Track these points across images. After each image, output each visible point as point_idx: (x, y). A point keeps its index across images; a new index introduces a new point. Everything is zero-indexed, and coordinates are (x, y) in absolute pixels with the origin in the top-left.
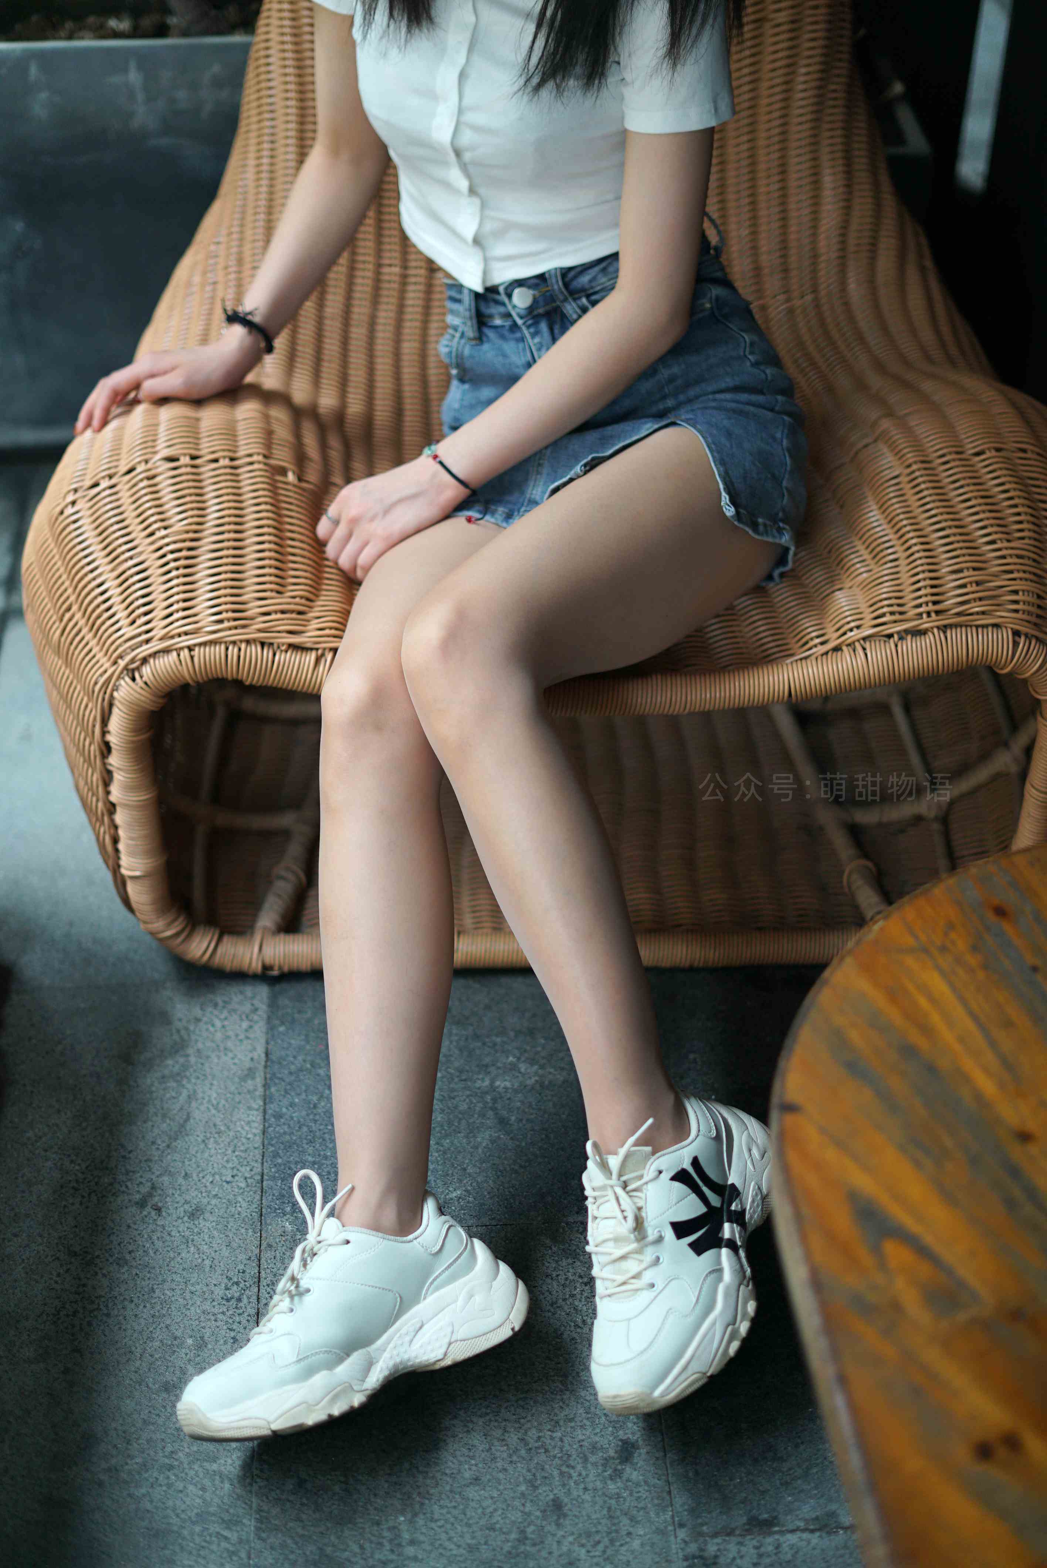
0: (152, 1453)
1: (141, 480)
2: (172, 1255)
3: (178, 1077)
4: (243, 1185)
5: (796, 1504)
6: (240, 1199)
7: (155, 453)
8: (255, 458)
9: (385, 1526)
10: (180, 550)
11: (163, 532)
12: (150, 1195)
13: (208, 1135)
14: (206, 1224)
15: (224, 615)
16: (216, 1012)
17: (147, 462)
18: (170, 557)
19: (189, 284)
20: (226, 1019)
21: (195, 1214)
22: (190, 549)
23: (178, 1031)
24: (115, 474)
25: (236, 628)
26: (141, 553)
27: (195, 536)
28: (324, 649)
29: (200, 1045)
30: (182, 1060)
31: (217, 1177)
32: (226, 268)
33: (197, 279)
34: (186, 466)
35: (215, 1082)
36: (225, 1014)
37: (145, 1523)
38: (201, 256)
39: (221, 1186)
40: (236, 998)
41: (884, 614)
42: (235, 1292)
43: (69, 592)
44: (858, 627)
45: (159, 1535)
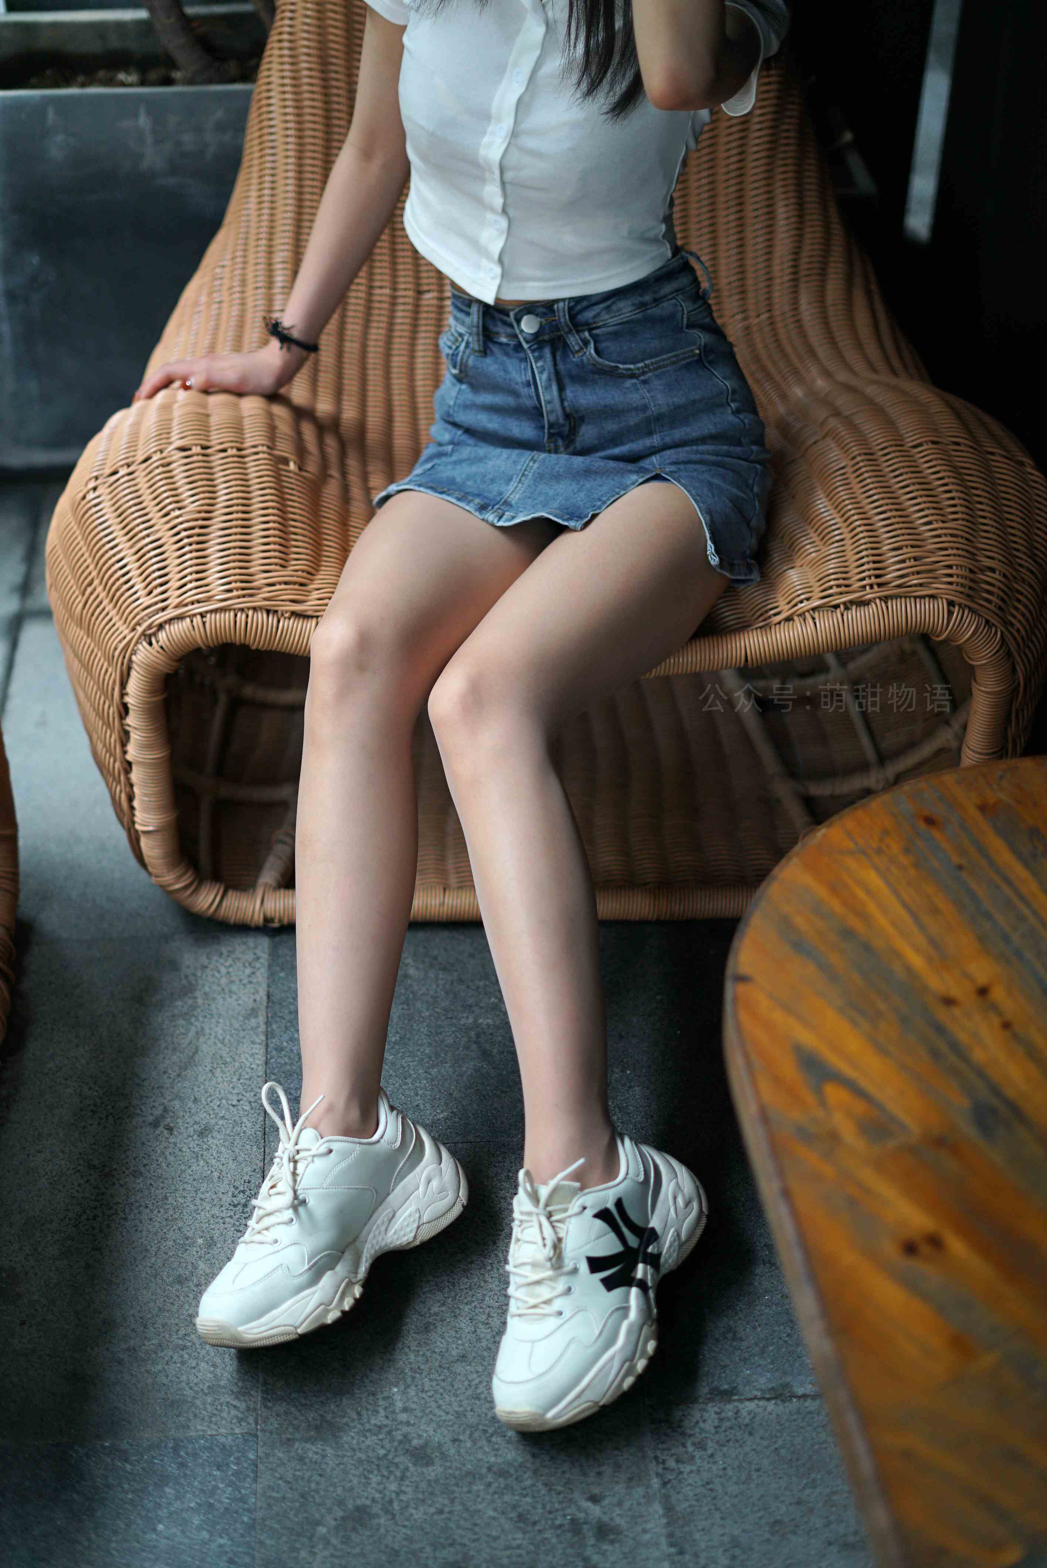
1: (157, 467)
2: (183, 1167)
3: (187, 1016)
4: (247, 1108)
5: (754, 1376)
6: (245, 1120)
7: (170, 443)
8: (260, 449)
9: (380, 1396)
10: (194, 528)
11: (177, 513)
12: (163, 1117)
13: (215, 1066)
14: (214, 1141)
15: (233, 585)
16: (222, 961)
17: (161, 451)
18: (184, 534)
19: (196, 303)
20: (230, 966)
21: (204, 1132)
22: (202, 527)
23: (186, 977)
24: (133, 462)
25: (244, 596)
26: (158, 531)
27: (206, 515)
29: (207, 989)
30: (190, 1002)
31: (224, 1101)
32: (231, 288)
33: (203, 299)
34: (198, 455)
35: (221, 1020)
36: (229, 962)
37: (162, 1395)
38: (207, 279)
39: (228, 1110)
40: (239, 949)
41: (831, 587)
42: (241, 1198)
43: (92, 567)
44: (808, 599)
45: (175, 1405)
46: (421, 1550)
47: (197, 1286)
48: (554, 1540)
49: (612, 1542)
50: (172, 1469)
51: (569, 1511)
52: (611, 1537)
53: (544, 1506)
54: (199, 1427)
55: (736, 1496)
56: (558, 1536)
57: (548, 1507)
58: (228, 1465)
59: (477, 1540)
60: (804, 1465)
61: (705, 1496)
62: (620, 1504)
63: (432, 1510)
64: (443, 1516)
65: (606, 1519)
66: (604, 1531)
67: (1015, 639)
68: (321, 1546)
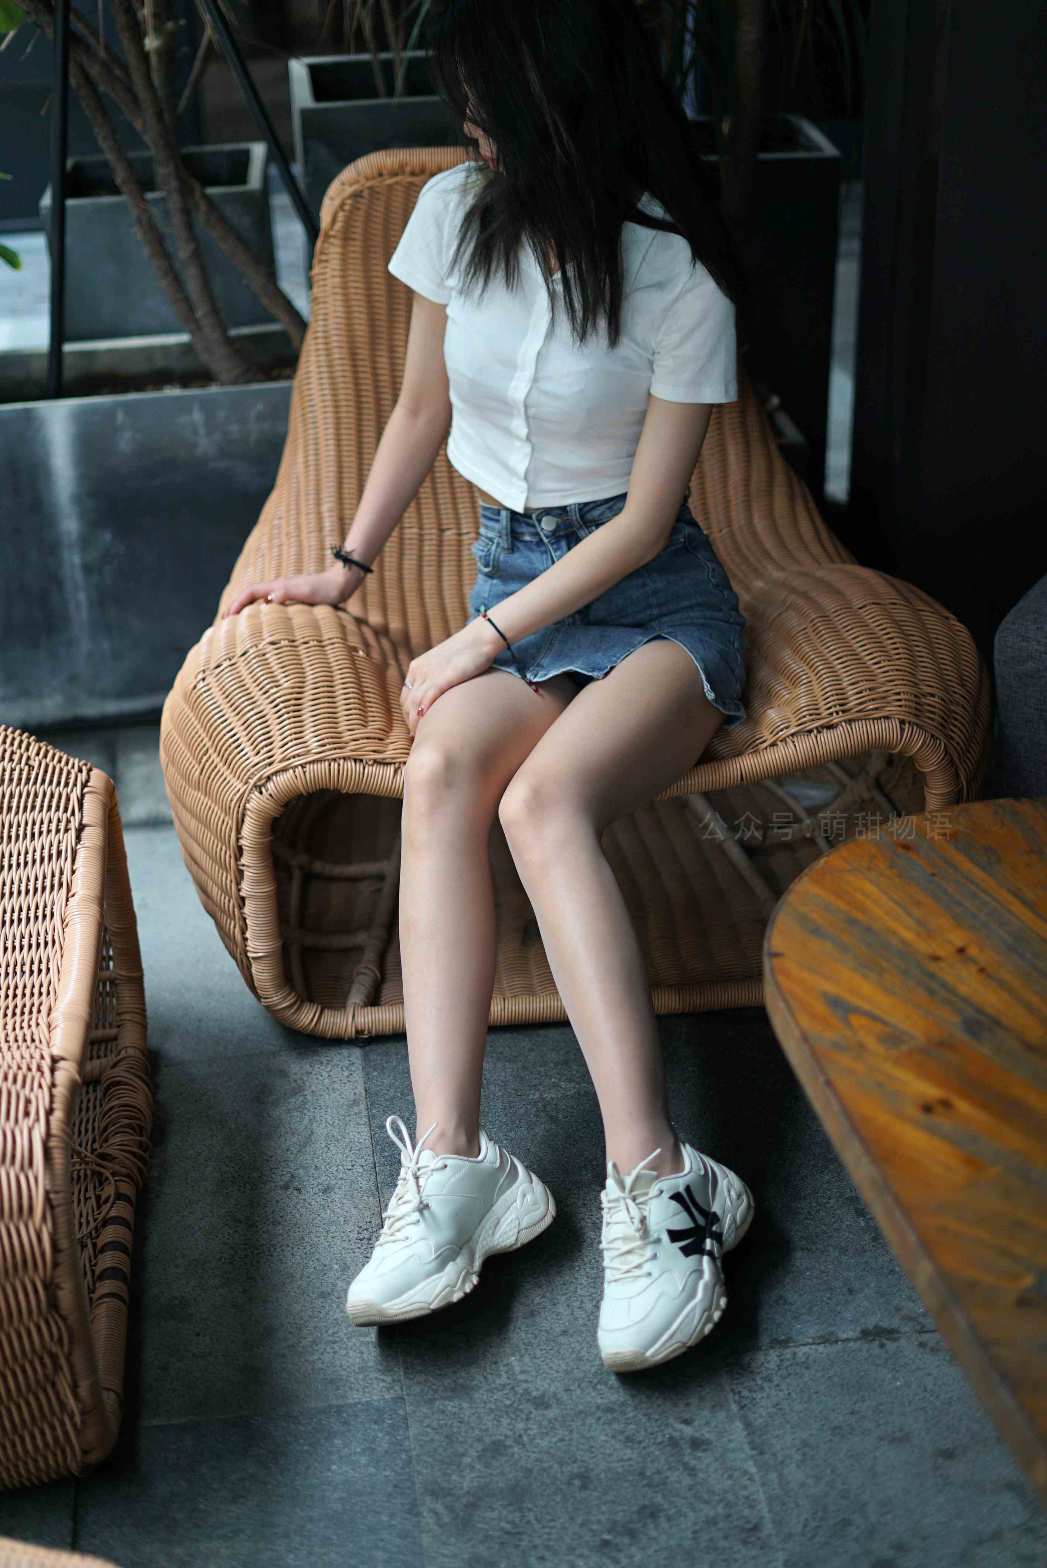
0: (319, 1335)
1: (255, 658)
2: (313, 1216)
3: (300, 1109)
4: (361, 1170)
6: (360, 1179)
7: (262, 640)
8: (335, 640)
10: (289, 700)
11: (275, 690)
12: (291, 1182)
13: (329, 1142)
14: (336, 1196)
15: (325, 741)
16: (323, 1067)
17: (257, 646)
18: (281, 705)
20: (331, 1070)
21: (327, 1190)
22: (295, 699)
23: (295, 1081)
24: (233, 657)
26: (260, 705)
27: (299, 690)
28: (400, 763)
29: (314, 1089)
30: (301, 1099)
31: (340, 1167)
32: (288, 534)
34: (286, 647)
35: (329, 1110)
36: (329, 1068)
37: (321, 1376)
39: (344, 1173)
41: (805, 717)
42: (366, 1234)
43: (206, 740)
44: (787, 728)
45: (333, 1382)
46: (550, 1467)
47: (338, 1298)
48: (657, 1453)
49: (705, 1451)
50: (337, 1427)
51: (666, 1432)
52: (704, 1447)
53: (646, 1430)
54: (355, 1397)
55: (801, 1412)
56: (660, 1450)
57: (650, 1430)
58: (383, 1421)
59: (595, 1457)
60: (853, 1386)
61: (776, 1414)
62: (707, 1423)
63: (555, 1439)
64: (565, 1443)
65: (698, 1435)
66: (697, 1444)
67: (956, 749)
68: (468, 1471)
